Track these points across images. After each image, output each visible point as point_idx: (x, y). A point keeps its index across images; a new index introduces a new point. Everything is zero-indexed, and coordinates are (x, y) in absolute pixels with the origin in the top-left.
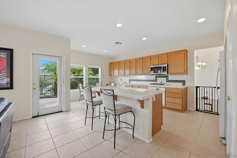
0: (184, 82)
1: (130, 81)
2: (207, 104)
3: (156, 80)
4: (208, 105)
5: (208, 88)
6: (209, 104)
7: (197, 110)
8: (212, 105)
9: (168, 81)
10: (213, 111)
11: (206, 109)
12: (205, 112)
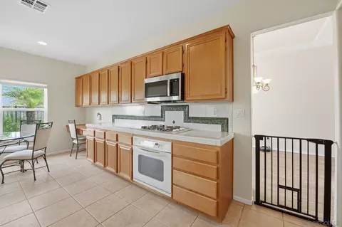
0: (224, 123)
1: (115, 117)
2: (285, 188)
3: (162, 117)
4: (289, 192)
5: (289, 141)
6: (292, 189)
7: (258, 202)
8: (299, 191)
9: (188, 119)
10: (304, 210)
11: (282, 203)
12: (281, 209)
